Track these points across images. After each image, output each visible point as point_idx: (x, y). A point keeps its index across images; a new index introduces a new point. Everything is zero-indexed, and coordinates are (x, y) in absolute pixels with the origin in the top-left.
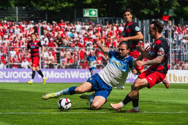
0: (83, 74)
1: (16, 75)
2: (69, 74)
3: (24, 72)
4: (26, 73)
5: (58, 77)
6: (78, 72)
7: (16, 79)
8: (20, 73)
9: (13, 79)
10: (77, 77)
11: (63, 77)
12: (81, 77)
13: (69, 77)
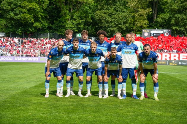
0: (35, 59)
1: (4, 59)
2: (28, 59)
3: (8, 58)
4: (9, 58)
5: (23, 60)
6: (32, 58)
7: (5, 60)
8: (7, 58)
9: (3, 60)
10: (32, 60)
11: (25, 60)
12: (33, 60)
13: (28, 60)
